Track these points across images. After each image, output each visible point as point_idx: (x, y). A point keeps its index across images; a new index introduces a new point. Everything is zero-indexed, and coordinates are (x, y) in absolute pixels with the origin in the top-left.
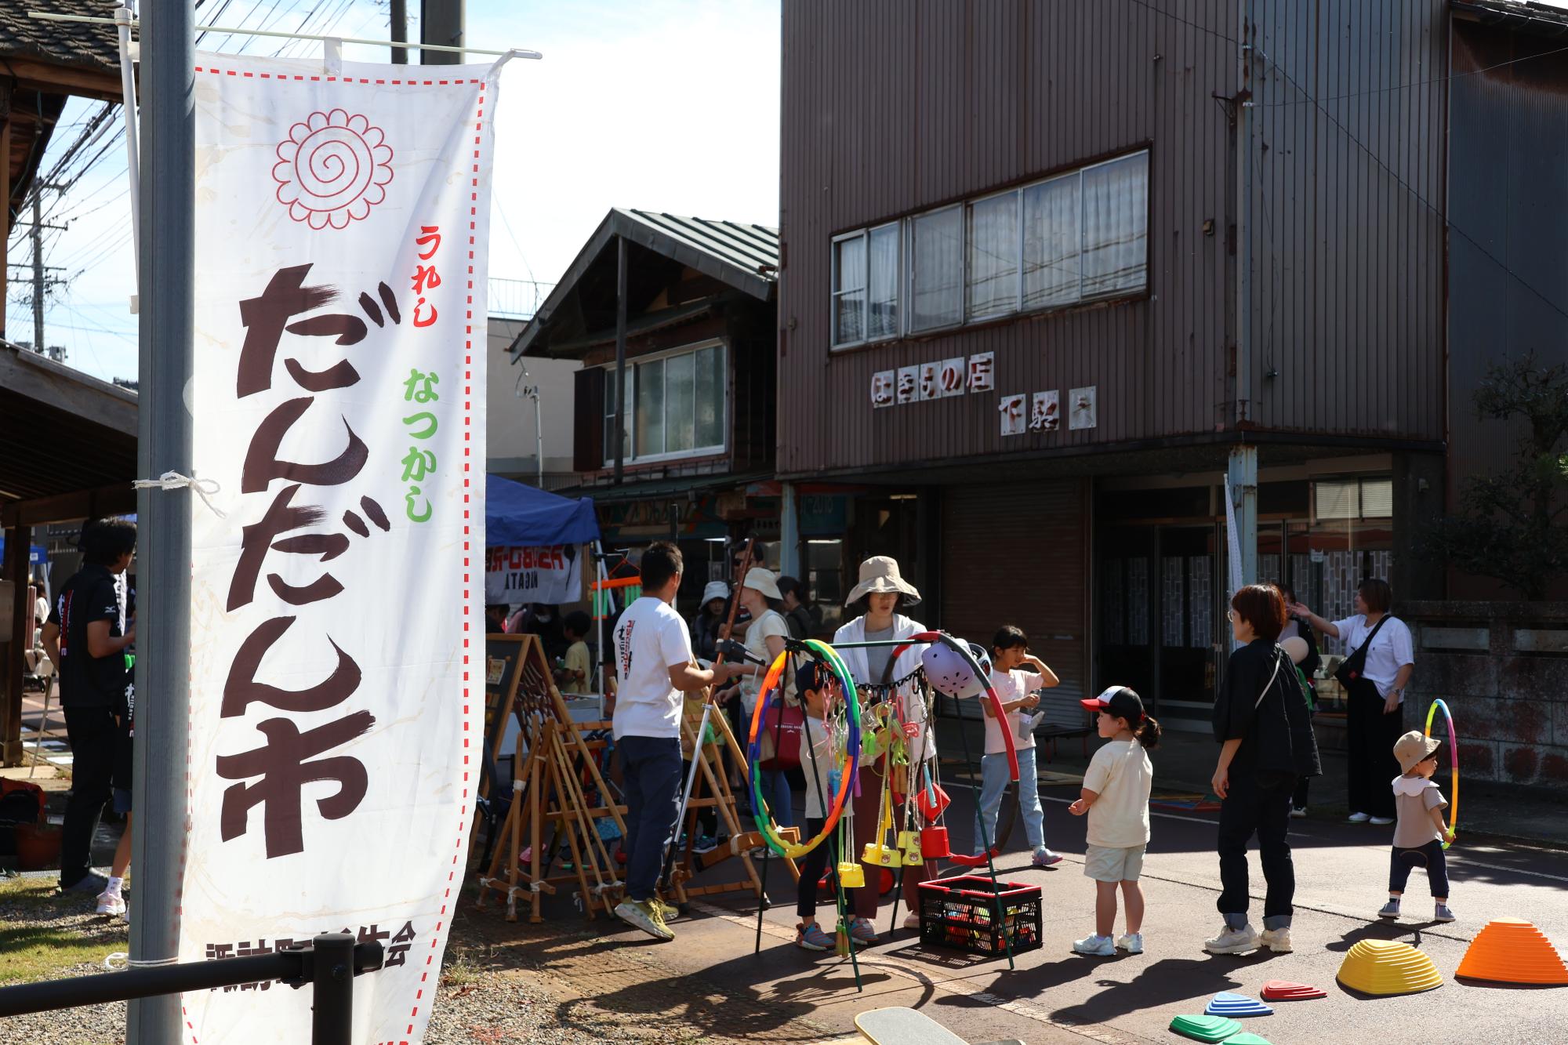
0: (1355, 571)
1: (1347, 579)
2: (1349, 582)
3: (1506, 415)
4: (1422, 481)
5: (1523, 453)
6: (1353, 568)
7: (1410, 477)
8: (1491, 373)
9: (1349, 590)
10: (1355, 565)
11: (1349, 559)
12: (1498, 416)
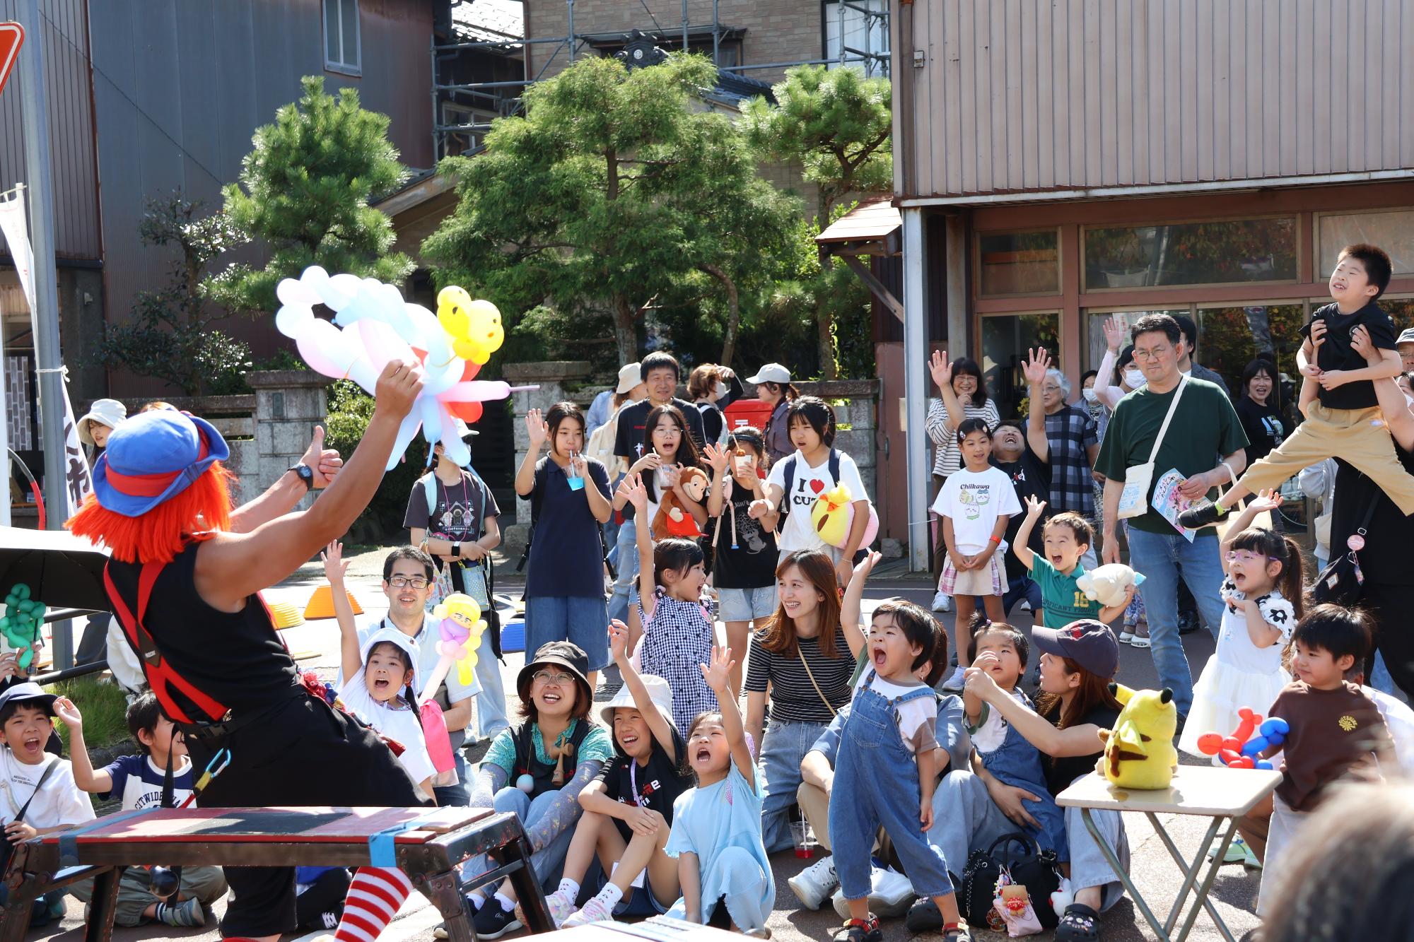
0: (20, 375)
1: (13, 382)
2: (14, 385)
3: (164, 241)
4: (87, 295)
5: (177, 273)
6: (18, 372)
7: (78, 291)
8: (150, 206)
9: (15, 392)
10: (20, 368)
11: (13, 364)
12: (158, 242)
